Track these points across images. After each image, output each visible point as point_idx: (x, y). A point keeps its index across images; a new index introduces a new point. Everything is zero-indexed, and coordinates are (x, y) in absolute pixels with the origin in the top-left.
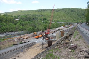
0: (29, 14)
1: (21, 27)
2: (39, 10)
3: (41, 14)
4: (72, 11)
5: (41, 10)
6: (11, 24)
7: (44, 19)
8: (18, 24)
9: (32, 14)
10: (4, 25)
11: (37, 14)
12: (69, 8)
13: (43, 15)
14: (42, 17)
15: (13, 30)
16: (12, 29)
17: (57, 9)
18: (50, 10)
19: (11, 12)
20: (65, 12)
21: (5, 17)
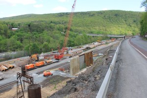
0: (43, 20)
2: (60, 13)
3: (63, 21)
4: (116, 15)
5: (64, 13)
9: (48, 20)
11: (56, 20)
12: (111, 11)
17: (91, 12)
19: (13, 18)
20: (105, 16)
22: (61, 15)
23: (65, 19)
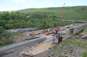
0: (39, 11)
1: (32, 23)
2: (49, 8)
3: (51, 12)
4: (83, 9)
5: (51, 8)
6: (23, 20)
7: (54, 17)
8: (29, 21)
9: (42, 11)
10: (17, 22)
11: (47, 11)
12: (80, 6)
13: (52, 13)
14: (52, 15)
15: (25, 26)
16: (23, 26)
18: (60, 7)
20: (75, 10)
21: (17, 14)
22: (50, 9)
23: (52, 11)
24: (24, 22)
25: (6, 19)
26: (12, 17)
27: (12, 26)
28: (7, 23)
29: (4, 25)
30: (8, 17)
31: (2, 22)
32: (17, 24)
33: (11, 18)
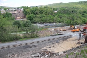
1: (59, 19)
2: (79, 2)
5: (82, 2)
6: (50, 15)
7: (84, 12)
8: (56, 16)
10: (44, 17)
13: (83, 8)
15: (52, 21)
16: (50, 21)
24: (51, 17)
25: (34, 14)
26: (40, 11)
27: (40, 21)
28: (36, 17)
29: (33, 19)
30: (36, 11)
31: (30, 16)
32: (44, 18)
33: (39, 13)
